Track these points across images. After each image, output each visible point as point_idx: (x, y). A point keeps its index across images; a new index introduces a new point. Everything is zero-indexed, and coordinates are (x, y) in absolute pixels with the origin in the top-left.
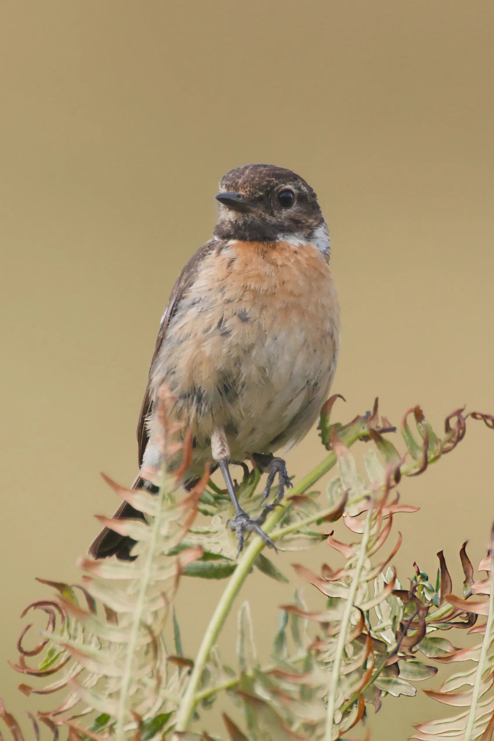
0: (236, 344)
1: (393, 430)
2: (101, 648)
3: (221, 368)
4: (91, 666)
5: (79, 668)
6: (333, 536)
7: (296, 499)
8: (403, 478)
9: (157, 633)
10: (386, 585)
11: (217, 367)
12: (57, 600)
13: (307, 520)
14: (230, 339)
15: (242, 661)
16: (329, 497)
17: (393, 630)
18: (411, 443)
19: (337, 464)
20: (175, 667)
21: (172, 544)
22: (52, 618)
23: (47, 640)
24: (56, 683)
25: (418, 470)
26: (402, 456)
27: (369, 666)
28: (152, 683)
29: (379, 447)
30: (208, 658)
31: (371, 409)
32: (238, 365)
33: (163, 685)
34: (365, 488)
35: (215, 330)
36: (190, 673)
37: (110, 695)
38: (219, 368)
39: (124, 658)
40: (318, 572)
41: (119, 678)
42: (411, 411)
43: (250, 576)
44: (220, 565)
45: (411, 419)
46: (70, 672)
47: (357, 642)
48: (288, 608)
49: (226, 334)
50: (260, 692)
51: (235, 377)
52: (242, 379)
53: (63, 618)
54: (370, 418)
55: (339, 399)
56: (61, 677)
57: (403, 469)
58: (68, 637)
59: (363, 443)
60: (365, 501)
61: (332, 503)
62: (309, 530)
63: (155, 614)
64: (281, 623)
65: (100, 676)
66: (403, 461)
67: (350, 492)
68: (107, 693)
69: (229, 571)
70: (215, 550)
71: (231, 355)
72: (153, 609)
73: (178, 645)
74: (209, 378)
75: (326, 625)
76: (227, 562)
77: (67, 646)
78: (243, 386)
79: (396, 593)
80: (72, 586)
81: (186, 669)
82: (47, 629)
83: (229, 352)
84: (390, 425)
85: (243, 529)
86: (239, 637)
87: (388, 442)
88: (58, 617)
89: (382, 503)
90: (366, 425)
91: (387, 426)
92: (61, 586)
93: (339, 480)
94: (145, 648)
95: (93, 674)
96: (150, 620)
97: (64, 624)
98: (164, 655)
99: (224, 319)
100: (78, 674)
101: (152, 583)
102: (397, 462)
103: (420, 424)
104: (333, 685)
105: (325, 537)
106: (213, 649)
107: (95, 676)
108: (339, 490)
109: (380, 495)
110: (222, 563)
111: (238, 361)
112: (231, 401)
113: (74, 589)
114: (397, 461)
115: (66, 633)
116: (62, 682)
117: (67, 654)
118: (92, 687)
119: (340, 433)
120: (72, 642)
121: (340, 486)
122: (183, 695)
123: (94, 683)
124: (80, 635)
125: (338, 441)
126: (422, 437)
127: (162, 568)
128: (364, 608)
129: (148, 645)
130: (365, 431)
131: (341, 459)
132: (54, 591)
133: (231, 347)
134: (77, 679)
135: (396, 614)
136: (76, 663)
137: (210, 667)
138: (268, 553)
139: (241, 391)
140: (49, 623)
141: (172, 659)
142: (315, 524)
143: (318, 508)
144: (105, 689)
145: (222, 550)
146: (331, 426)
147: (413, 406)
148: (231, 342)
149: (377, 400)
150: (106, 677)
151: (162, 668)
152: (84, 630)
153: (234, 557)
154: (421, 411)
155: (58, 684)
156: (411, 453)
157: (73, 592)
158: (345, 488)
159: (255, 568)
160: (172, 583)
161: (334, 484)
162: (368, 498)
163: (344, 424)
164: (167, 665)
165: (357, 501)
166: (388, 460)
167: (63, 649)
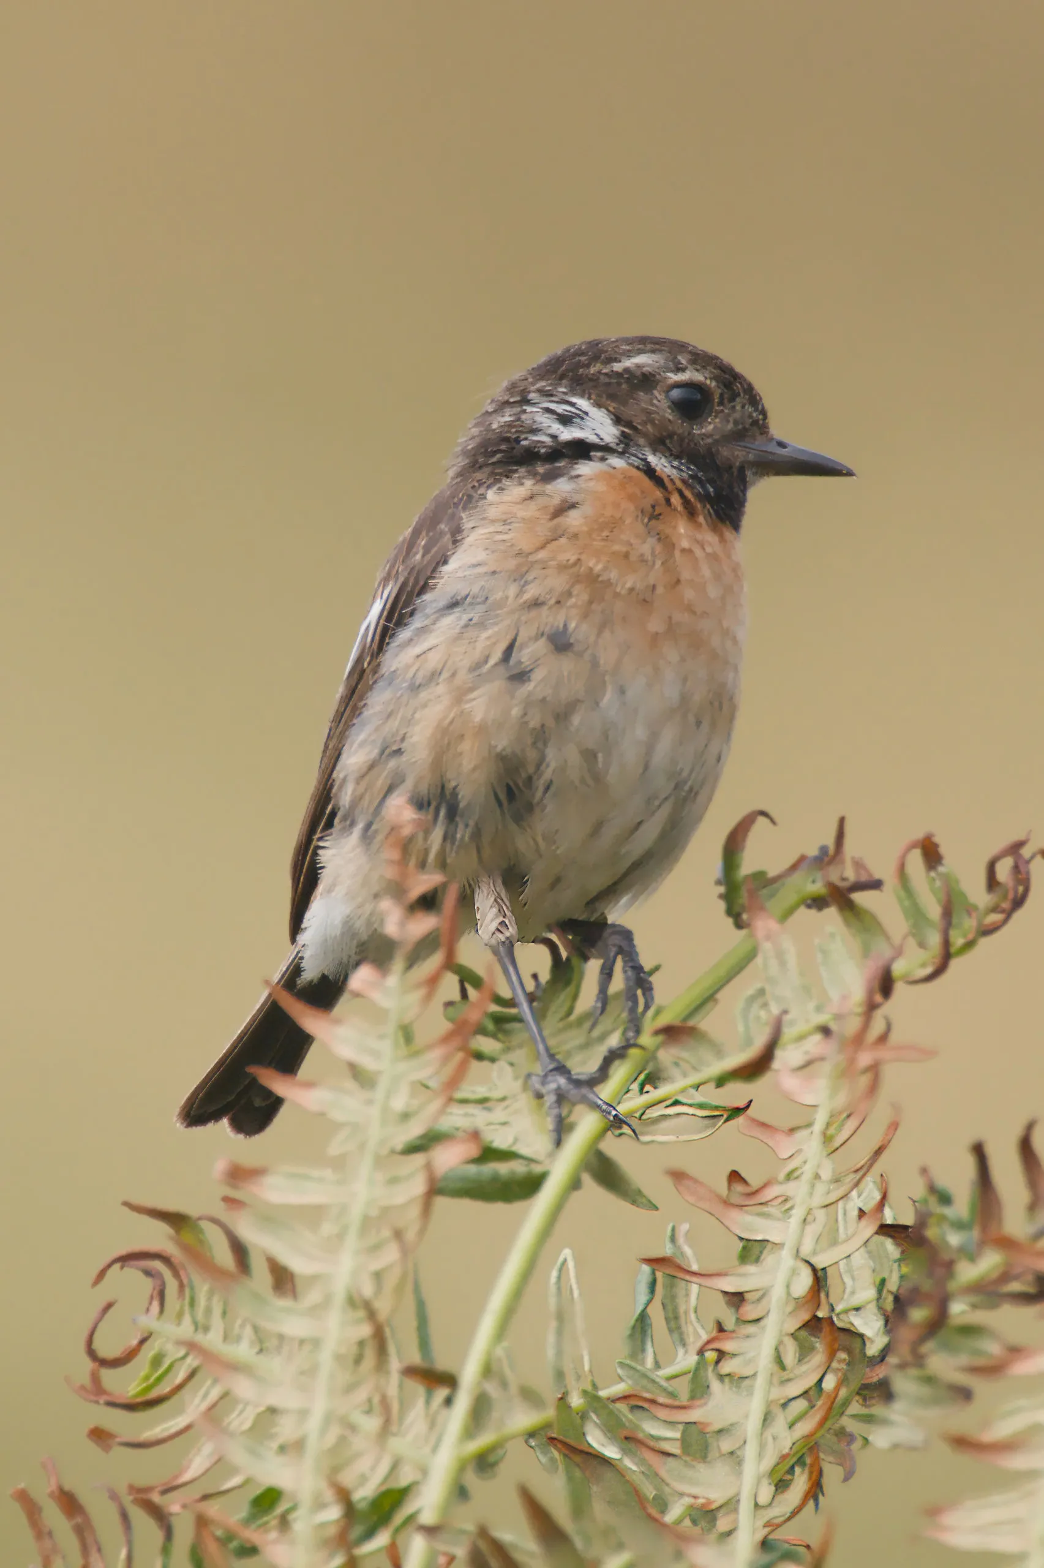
0: (540, 697)
1: (876, 885)
2: (261, 1351)
3: (504, 749)
4: (243, 1388)
5: (215, 1393)
6: (750, 1112)
7: (672, 1033)
8: (899, 988)
9: (382, 1315)
10: (862, 1213)
11: (496, 746)
12: (170, 1248)
13: (694, 1079)
14: (530, 687)
15: (560, 1375)
16: (741, 1028)
17: (880, 1308)
18: (916, 914)
19: (759, 960)
20: (418, 1389)
21: (414, 1130)
22: (158, 1289)
23: (146, 1335)
24: (165, 1426)
25: (929, 970)
26: (897, 939)
27: (829, 1383)
28: (371, 1424)
29: (847, 923)
30: (488, 1371)
31: (830, 842)
32: (540, 745)
33: (394, 1428)
34: (819, 1009)
35: (496, 664)
36: (448, 1402)
37: (282, 1449)
38: (499, 749)
39: (311, 1372)
40: (722, 1187)
41: (303, 1414)
42: (914, 846)
43: (576, 1195)
44: (513, 1173)
45: (916, 861)
46: (197, 1400)
47: (803, 1334)
48: (656, 1262)
49: (521, 677)
50: (596, 1440)
51: (531, 769)
52: (548, 774)
53: (181, 1286)
54: (826, 859)
55: (761, 821)
56: (180, 1411)
57: (899, 968)
58: (192, 1328)
59: (813, 912)
60: (818, 1037)
61: (749, 1041)
62: (698, 1097)
63: (378, 1276)
64: (642, 1298)
65: (262, 1409)
66: (899, 952)
67: (787, 1018)
68: (275, 1445)
69: (531, 1185)
70: (500, 1140)
71: (526, 723)
72: (376, 1265)
73: (424, 1344)
74: (474, 769)
75: (737, 1299)
76: (527, 1165)
77: (192, 1347)
78: (547, 788)
79: (885, 1230)
80: (200, 1219)
81: (442, 1393)
82: (148, 1310)
83: (525, 714)
84: (870, 875)
85: (561, 1098)
86: (553, 1324)
87: (867, 912)
88: (172, 1285)
89: (858, 1040)
90: (819, 875)
91: (864, 878)
92: (176, 1220)
93: (761, 992)
94: (354, 1350)
95: (247, 1404)
96: (367, 1290)
97: (184, 1299)
98: (395, 1365)
99: (517, 644)
100: (214, 1406)
101: (374, 1213)
102: (887, 953)
103: (933, 874)
104: (752, 1425)
105: (736, 1112)
106: (499, 1352)
107: (249, 1409)
108: (763, 1014)
109: (853, 1025)
110: (517, 1167)
111: (541, 737)
112: (518, 819)
113: (205, 1225)
114: (883, 951)
115: (187, 1320)
116: (180, 1422)
117: (192, 1362)
118: (244, 1433)
119: (765, 891)
120: (200, 1338)
121: (765, 1005)
122: (435, 1449)
123: (247, 1425)
124: (217, 1325)
125: (762, 908)
126: (939, 901)
127: (393, 1181)
128: (820, 1262)
129: (361, 1344)
130: (817, 887)
131: (767, 946)
132: (163, 1229)
133: (528, 704)
134: (214, 1414)
135: (886, 1275)
136: (209, 1382)
137: (492, 1389)
138: (612, 1147)
139: (542, 799)
140: (152, 1298)
141: (411, 1372)
142: (711, 1086)
143: (719, 1052)
144: (272, 1437)
145: (516, 1140)
146: (747, 877)
147: (920, 835)
148: (530, 694)
149: (842, 821)
150: (272, 1411)
151: (392, 1391)
152: (224, 1313)
153: (540, 1157)
154: (936, 846)
155: (172, 1427)
156: (914, 935)
157: (201, 1231)
158: (775, 1010)
159: (587, 1179)
160: (415, 1212)
161: (752, 999)
162: (825, 1031)
163: (772, 873)
164: (401, 1386)
165: (801, 1038)
166: (866, 952)
167: (182, 1353)
